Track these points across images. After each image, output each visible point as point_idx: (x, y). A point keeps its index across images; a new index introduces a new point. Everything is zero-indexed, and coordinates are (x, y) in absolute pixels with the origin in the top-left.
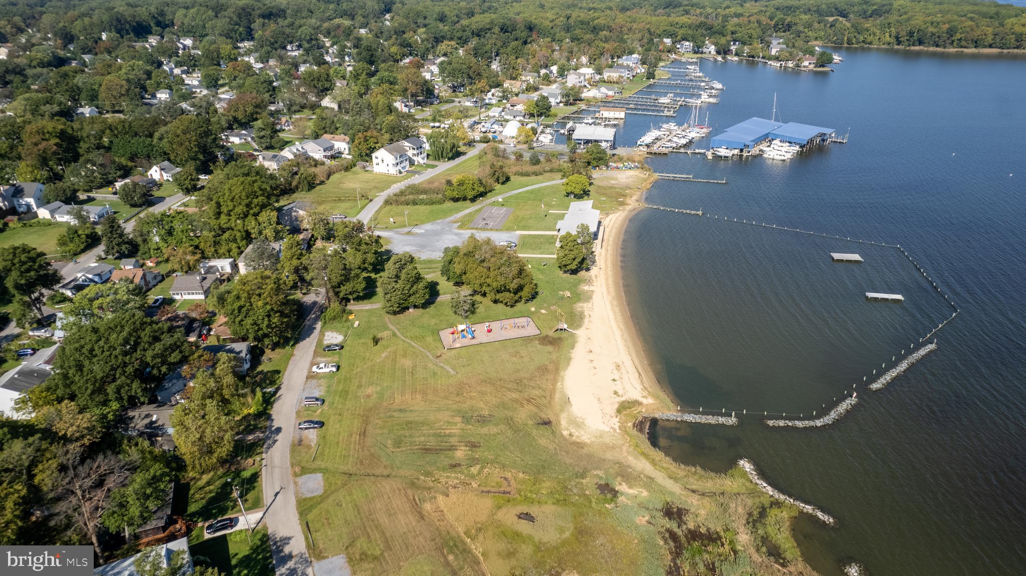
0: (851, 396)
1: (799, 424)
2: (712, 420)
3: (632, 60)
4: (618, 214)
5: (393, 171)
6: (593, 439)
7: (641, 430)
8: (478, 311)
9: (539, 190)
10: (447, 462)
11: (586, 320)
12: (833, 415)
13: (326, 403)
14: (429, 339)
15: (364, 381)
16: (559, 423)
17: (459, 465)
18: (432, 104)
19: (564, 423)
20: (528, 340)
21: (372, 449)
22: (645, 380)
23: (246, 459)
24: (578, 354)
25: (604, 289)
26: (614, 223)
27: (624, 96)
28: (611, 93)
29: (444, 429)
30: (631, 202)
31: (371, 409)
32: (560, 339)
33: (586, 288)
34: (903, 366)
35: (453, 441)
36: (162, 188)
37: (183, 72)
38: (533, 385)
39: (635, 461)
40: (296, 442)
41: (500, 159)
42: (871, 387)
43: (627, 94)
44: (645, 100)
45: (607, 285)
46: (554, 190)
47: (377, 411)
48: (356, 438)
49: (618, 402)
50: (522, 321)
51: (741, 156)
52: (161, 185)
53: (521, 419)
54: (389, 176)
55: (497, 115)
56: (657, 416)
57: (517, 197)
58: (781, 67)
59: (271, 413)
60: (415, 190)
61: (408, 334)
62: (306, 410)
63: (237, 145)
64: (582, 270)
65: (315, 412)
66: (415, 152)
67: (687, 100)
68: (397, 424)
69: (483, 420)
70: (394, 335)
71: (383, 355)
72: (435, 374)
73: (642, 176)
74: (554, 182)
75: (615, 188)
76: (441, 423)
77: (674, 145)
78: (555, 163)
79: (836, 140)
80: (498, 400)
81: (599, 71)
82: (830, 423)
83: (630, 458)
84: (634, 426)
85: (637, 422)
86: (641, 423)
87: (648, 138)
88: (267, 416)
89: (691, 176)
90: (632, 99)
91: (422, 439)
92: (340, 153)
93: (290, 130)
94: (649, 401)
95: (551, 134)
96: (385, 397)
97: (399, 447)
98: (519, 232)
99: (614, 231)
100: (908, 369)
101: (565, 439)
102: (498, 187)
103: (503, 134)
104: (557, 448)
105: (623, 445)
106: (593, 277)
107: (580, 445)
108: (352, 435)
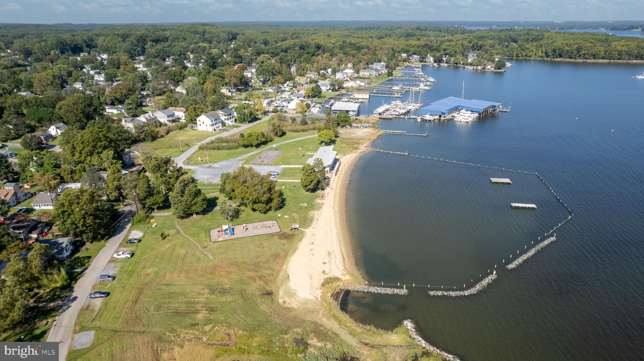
0: (493, 274)
1: (452, 294)
2: (389, 291)
3: (380, 66)
4: (352, 154)
5: (210, 129)
6: (300, 305)
7: (336, 299)
8: (240, 216)
9: (303, 140)
10: (190, 321)
11: (314, 223)
12: (478, 287)
13: (116, 280)
14: (202, 235)
15: (148, 264)
16: (278, 293)
17: (198, 324)
18: (247, 90)
19: (281, 293)
20: (271, 235)
21: (138, 312)
22: (347, 263)
23: (42, 320)
24: (303, 246)
25: (332, 202)
26: (348, 160)
27: (371, 86)
28: (363, 84)
29: (194, 298)
30: (362, 147)
31: (147, 284)
32: (293, 235)
33: (320, 201)
34: (532, 252)
35: (198, 306)
36: (56, 140)
37: (96, 73)
38: (266, 266)
39: (327, 322)
40: (85, 307)
41: (282, 122)
42: (508, 267)
43: (373, 85)
44: (384, 88)
45: (335, 199)
46: (312, 141)
47: (150, 285)
48: (129, 304)
49: (324, 279)
50: (269, 223)
51: (440, 120)
52: (56, 138)
53: (251, 291)
54: (207, 132)
55: (287, 97)
56: (350, 288)
57: (287, 145)
58: (473, 69)
59: (74, 286)
60: (221, 140)
61: (189, 232)
62: (100, 284)
63: (115, 114)
64: (319, 190)
65: (106, 285)
66: (226, 117)
67: (411, 88)
68: (162, 295)
69: (224, 292)
70: (179, 232)
71: (167, 246)
72: (199, 259)
73: (373, 131)
74: (314, 136)
75: (353, 139)
76: (194, 294)
77: (397, 113)
78: (317, 124)
79: (502, 110)
80: (239, 277)
81: (358, 72)
82: (475, 293)
83: (324, 319)
84: (332, 296)
85: (335, 293)
86: (338, 293)
87: (381, 110)
88: (70, 289)
89: (405, 132)
90: (376, 87)
91: (177, 305)
92: (179, 119)
93: (152, 106)
94: (348, 277)
95: (320, 108)
96: (160, 275)
97: (158, 311)
98: (282, 166)
99: (347, 165)
100: (535, 254)
101: (280, 305)
102: (277, 139)
103: (288, 107)
104: (273, 312)
105: (321, 309)
106: (326, 194)
107: (290, 310)
108: (127, 302)
